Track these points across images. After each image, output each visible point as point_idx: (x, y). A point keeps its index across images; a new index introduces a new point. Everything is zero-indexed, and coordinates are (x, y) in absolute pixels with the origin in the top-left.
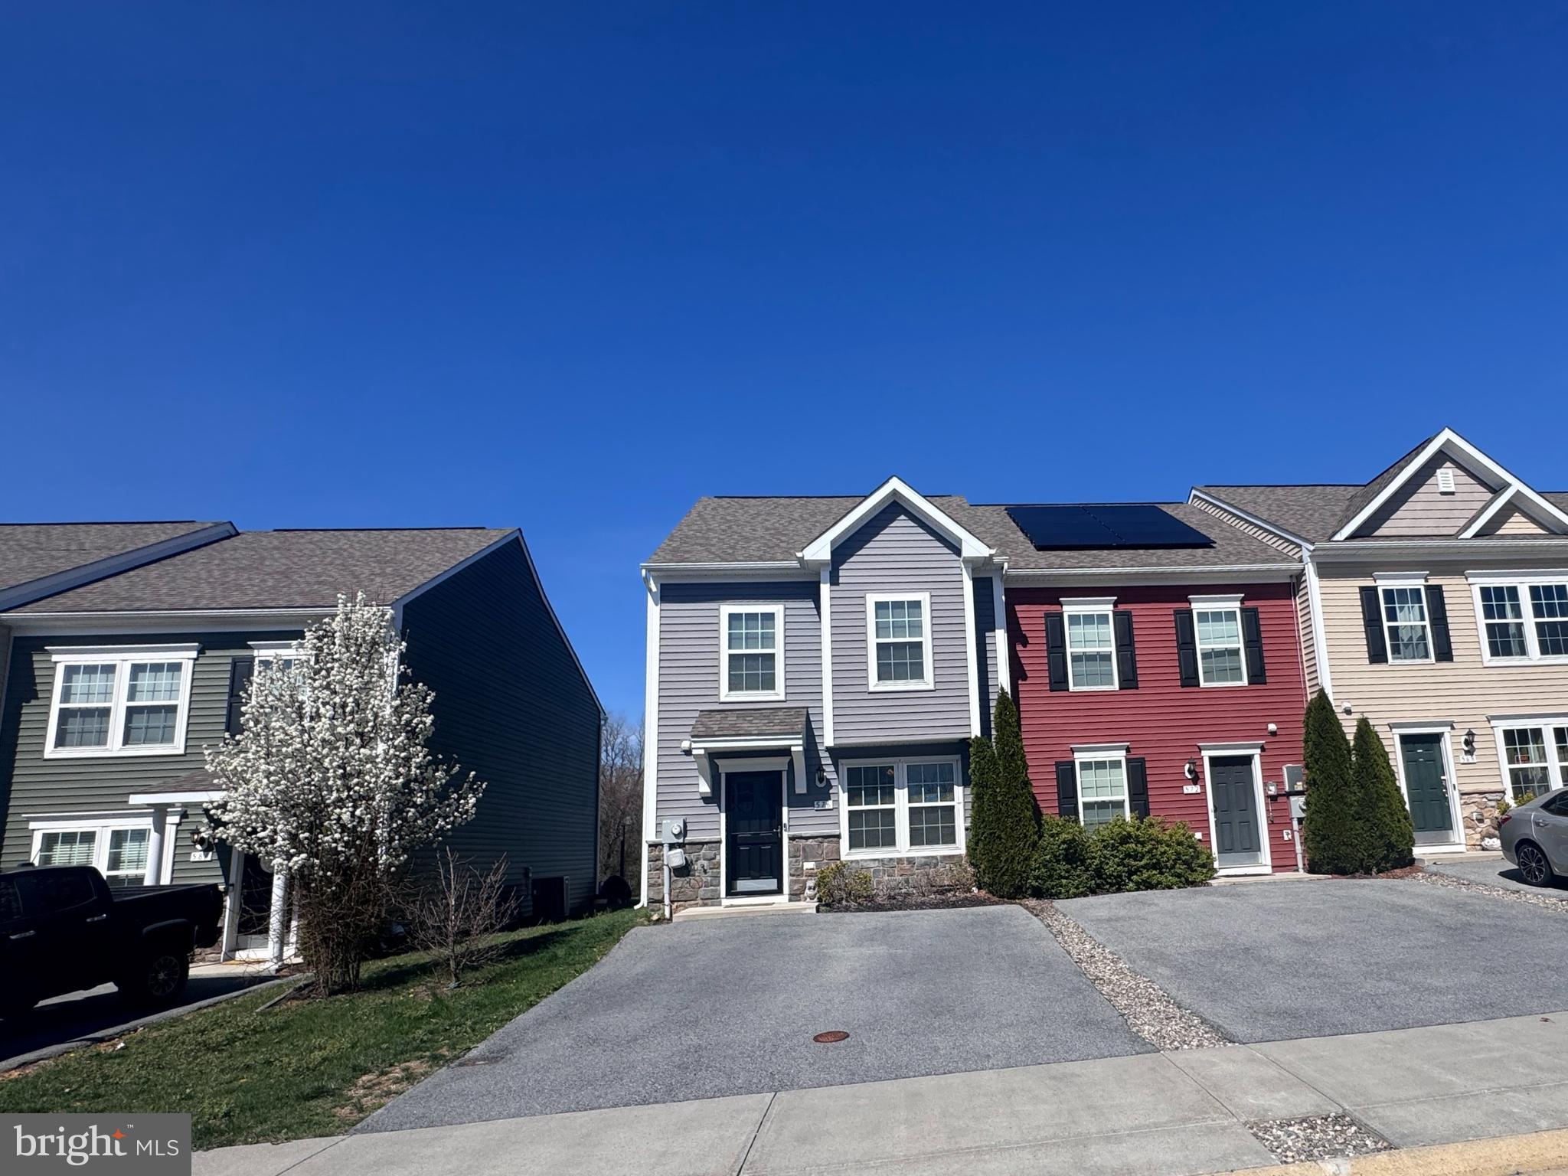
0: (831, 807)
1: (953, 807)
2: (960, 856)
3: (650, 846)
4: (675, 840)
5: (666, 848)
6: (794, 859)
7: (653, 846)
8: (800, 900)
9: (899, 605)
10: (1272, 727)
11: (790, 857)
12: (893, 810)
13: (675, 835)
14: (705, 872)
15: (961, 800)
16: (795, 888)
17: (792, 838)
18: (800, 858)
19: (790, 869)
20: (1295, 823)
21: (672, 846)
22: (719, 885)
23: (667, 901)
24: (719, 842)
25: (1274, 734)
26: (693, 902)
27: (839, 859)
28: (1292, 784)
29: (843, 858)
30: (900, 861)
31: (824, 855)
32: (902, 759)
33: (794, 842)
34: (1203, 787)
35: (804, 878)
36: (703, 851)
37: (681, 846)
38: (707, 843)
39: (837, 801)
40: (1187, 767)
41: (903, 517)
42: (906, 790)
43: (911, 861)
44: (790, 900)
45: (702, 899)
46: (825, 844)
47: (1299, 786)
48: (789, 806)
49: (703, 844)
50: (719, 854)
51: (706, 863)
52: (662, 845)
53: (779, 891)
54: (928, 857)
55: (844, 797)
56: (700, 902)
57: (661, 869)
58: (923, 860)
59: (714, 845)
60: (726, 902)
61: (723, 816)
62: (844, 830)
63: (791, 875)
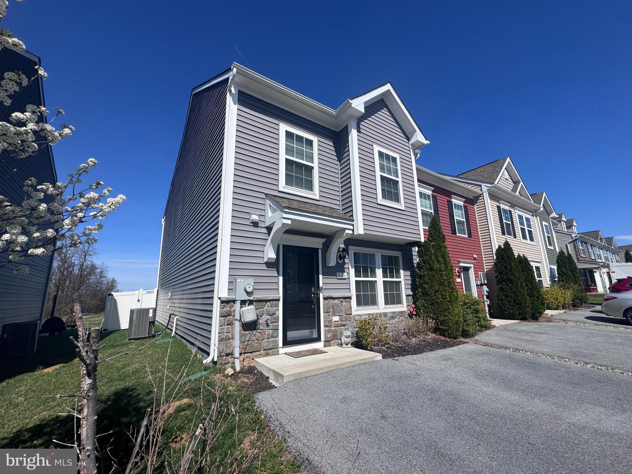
0: (346, 278)
1: (400, 282)
2: (404, 311)
3: (222, 302)
4: (246, 298)
5: (238, 304)
6: (327, 314)
7: (225, 302)
8: (330, 346)
9: (388, 157)
10: (475, 256)
11: (324, 312)
12: (376, 281)
13: (247, 292)
14: (268, 325)
15: (403, 279)
16: (329, 336)
17: (325, 299)
18: (330, 314)
19: (325, 322)
20: (485, 297)
21: (243, 303)
22: (277, 336)
23: (237, 354)
24: (278, 300)
25: (475, 259)
26: (257, 353)
27: (351, 314)
28: (484, 281)
29: (354, 313)
30: (380, 315)
31: (344, 311)
32: (379, 250)
33: (327, 301)
34: (461, 279)
35: (333, 328)
36: (266, 308)
37: (251, 302)
38: (270, 301)
39: (348, 273)
40: (457, 269)
41: (385, 109)
42: (381, 270)
43: (385, 314)
44: (325, 346)
45: (264, 350)
46: (344, 303)
47: (486, 282)
48: (323, 275)
49: (266, 301)
50: (278, 310)
51: (268, 317)
52: (234, 301)
53: (318, 339)
54: (392, 312)
55: (352, 271)
56: (262, 352)
57: (230, 324)
58: (391, 314)
59: (274, 302)
60: (282, 351)
61: (281, 278)
62: (353, 293)
63: (325, 326)
